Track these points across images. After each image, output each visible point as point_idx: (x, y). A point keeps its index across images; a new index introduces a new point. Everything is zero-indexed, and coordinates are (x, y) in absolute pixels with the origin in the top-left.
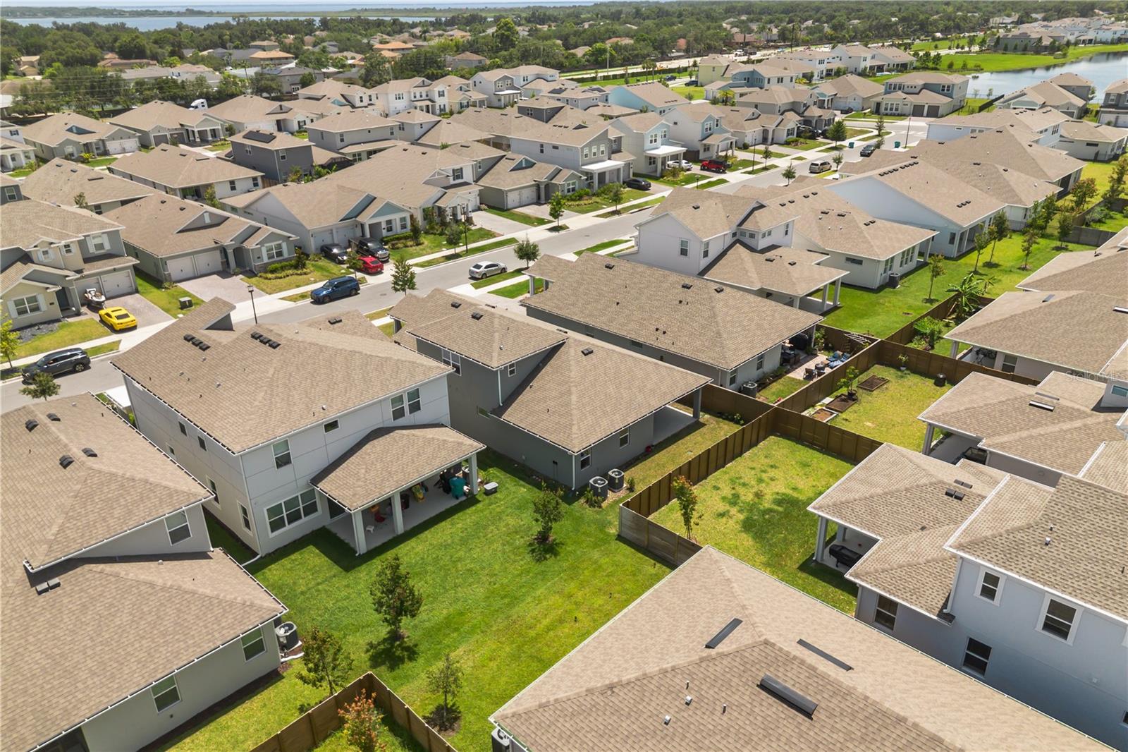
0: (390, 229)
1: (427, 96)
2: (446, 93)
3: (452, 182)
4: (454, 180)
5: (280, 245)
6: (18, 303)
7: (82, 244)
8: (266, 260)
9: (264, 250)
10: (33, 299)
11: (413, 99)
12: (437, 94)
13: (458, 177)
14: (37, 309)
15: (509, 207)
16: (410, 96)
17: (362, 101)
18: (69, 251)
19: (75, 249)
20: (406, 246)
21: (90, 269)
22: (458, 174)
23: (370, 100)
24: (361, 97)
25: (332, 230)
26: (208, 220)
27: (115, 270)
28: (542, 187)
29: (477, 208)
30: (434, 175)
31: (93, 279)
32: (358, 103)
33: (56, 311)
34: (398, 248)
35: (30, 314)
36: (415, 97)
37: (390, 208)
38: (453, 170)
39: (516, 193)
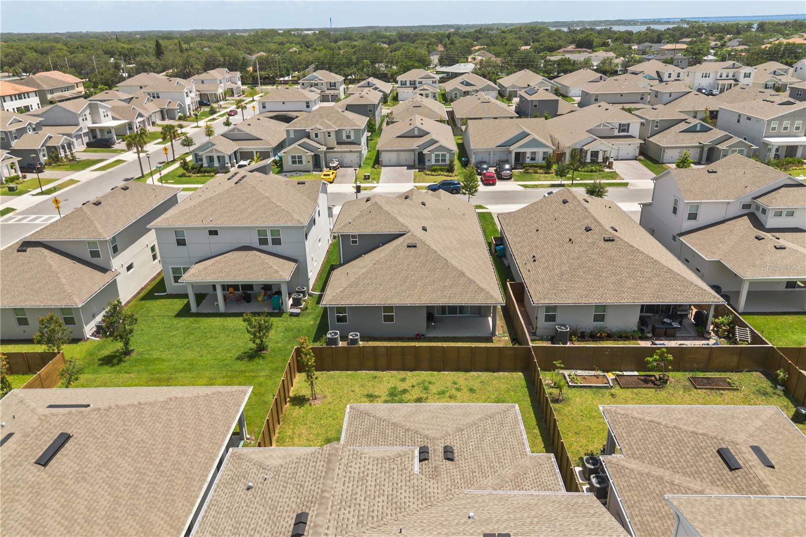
0: (533, 159)
1: (734, 76)
2: (752, 75)
3: (616, 133)
4: (619, 132)
5: (445, 154)
6: (293, 157)
7: (338, 133)
8: (433, 162)
9: (433, 156)
10: (300, 157)
11: (718, 78)
12: (743, 75)
13: (623, 131)
14: (301, 162)
15: (664, 161)
16: (716, 76)
17: (669, 77)
18: (329, 136)
19: (333, 135)
20: (536, 173)
21: (338, 148)
22: (624, 128)
23: (678, 76)
24: (670, 74)
25: (490, 152)
26: (416, 133)
27: (351, 151)
28: (706, 149)
29: (634, 157)
30: (599, 126)
31: (339, 155)
32: (665, 78)
33: (310, 166)
34: (528, 173)
35: (297, 165)
36: (721, 76)
37: (535, 143)
38: (620, 125)
39: (678, 150)
